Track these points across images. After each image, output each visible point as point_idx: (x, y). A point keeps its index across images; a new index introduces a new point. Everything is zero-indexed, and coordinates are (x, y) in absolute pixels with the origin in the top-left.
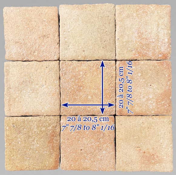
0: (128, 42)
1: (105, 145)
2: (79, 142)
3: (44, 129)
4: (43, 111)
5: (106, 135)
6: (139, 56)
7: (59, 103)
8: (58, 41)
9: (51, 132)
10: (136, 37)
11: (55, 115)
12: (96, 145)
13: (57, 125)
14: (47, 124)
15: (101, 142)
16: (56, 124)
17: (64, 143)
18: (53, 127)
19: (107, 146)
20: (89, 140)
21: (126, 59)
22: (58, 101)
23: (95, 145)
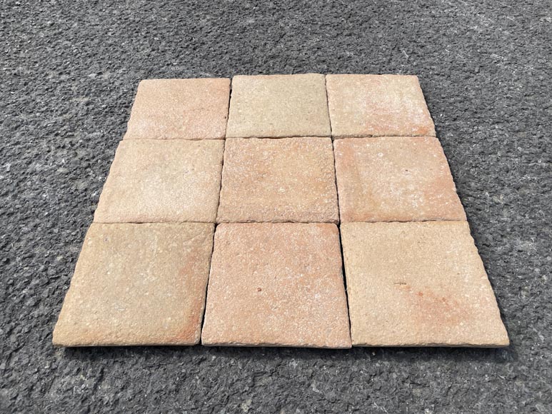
0: (351, 113)
1: (320, 280)
2: (255, 272)
3: (175, 245)
4: (178, 213)
5: (321, 259)
6: (376, 130)
7: (217, 199)
8: (226, 114)
9: (189, 250)
10: (364, 108)
11: (204, 221)
12: (296, 279)
13: (205, 238)
14: (184, 236)
15: (310, 273)
16: (203, 236)
17: (219, 275)
18: (196, 241)
19: (325, 283)
20: (278, 270)
21: (350, 134)
22: (214, 196)
23: (293, 279)
